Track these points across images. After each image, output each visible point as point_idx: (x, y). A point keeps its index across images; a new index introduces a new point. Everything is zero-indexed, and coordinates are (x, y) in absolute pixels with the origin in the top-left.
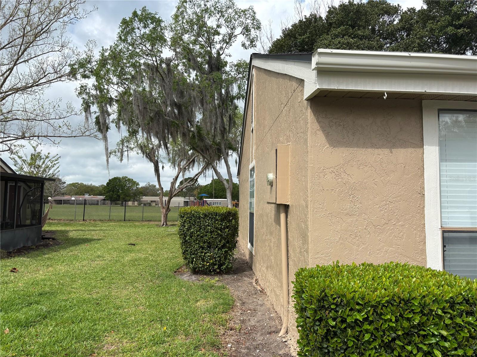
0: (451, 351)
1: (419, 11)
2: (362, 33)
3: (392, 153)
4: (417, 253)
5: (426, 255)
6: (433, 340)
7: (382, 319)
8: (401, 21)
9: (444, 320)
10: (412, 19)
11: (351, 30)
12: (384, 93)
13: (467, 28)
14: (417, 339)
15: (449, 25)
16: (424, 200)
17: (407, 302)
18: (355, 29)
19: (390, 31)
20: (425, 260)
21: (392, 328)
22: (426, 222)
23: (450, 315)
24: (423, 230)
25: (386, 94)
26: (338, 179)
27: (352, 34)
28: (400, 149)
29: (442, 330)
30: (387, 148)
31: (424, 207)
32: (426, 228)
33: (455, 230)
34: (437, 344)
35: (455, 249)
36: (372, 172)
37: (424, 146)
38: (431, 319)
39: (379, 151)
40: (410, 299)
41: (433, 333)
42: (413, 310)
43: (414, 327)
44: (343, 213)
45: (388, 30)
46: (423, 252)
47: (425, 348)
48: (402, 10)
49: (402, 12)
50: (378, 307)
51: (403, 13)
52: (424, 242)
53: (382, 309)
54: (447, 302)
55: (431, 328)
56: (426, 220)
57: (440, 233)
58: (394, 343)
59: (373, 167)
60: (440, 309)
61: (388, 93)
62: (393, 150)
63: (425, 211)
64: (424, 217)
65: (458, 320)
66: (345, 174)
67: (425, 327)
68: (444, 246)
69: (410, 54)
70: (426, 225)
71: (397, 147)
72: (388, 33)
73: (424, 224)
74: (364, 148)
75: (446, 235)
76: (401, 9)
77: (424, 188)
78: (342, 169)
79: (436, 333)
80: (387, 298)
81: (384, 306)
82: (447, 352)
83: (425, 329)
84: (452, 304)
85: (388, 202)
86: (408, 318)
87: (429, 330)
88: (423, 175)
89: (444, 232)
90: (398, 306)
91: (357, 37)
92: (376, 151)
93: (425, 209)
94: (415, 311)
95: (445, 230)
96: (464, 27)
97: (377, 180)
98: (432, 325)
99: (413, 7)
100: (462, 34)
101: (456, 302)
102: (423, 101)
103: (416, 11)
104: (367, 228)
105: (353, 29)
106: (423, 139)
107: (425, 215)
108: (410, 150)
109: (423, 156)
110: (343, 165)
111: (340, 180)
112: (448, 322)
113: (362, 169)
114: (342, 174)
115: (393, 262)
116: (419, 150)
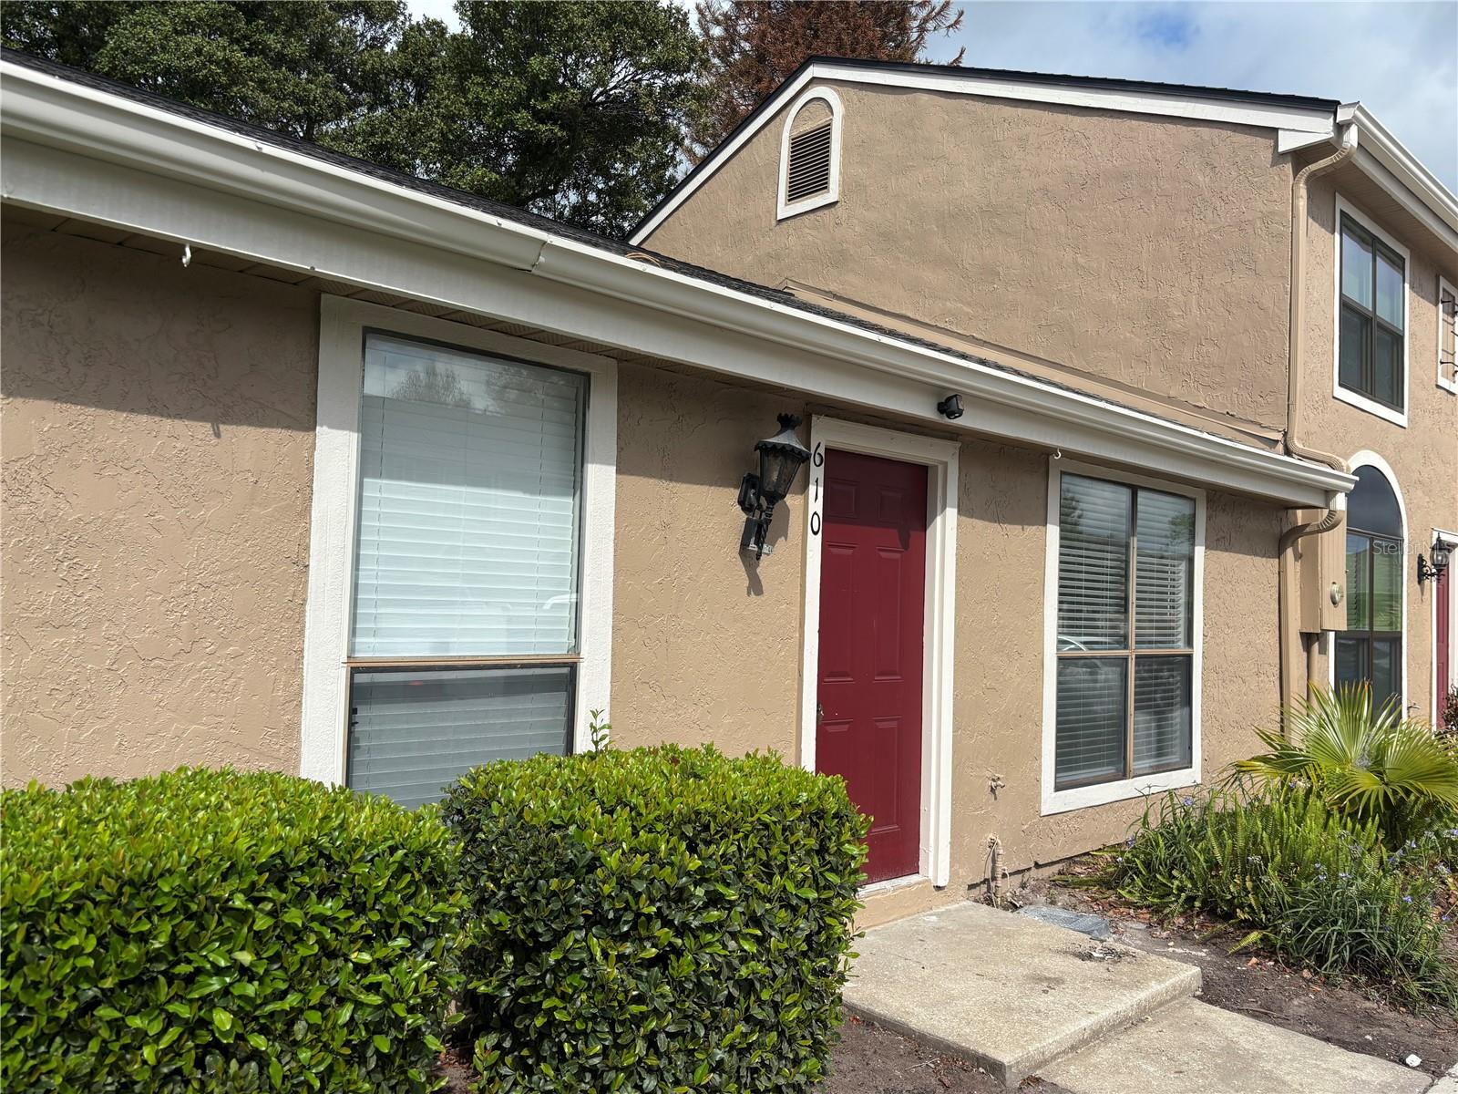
0: (265, 1003)
1: (454, 37)
2: (278, 45)
3: (218, 435)
4: (276, 735)
5: (299, 740)
6: (212, 984)
7: (56, 951)
8: (403, 46)
9: (254, 921)
10: (432, 54)
11: (242, 25)
12: (184, 247)
13: (562, 127)
14: (164, 991)
15: (521, 104)
16: (307, 582)
17: (143, 884)
18: (257, 25)
19: (368, 67)
20: (295, 752)
21: (87, 974)
22: (306, 646)
23: (271, 905)
24: (297, 670)
25: (188, 250)
26: (18, 505)
27: (246, 37)
28: (244, 428)
29: (241, 950)
30: (203, 419)
31: (305, 600)
32: (305, 663)
33: (386, 664)
34: (226, 992)
35: (382, 719)
36: (146, 489)
37: (318, 428)
38: (214, 925)
39: (180, 426)
40: (155, 874)
41: (213, 964)
42: (158, 908)
43: (157, 957)
44: (28, 618)
45: (365, 64)
46: (293, 730)
47: (184, 1011)
48: (410, 15)
49: (408, 23)
50: (43, 916)
51: (412, 28)
52: (295, 700)
53: (57, 921)
54: (261, 869)
55: (213, 951)
56: (306, 640)
57: (343, 674)
58: (93, 1015)
59: (151, 475)
60: (242, 891)
61: (196, 250)
62: (222, 427)
63: (307, 614)
64: (302, 632)
65: (292, 914)
66: (45, 490)
67: (192, 951)
68: (352, 711)
69: (260, 145)
70: (305, 654)
71: (239, 422)
72: (363, 71)
73: (302, 651)
74: (124, 411)
75: (360, 678)
76: (407, 12)
77: (307, 548)
78: (34, 474)
79: (223, 963)
80: (78, 886)
81: (63, 910)
82: (255, 1011)
83: (191, 956)
84: (279, 872)
85: (196, 586)
86: (142, 933)
87: (205, 956)
88: (306, 511)
89: (354, 671)
90: (115, 902)
91: (262, 52)
92: (168, 424)
93: (308, 607)
94: (164, 911)
95: (359, 665)
96: (555, 123)
97: (163, 517)
98: (216, 940)
99: (439, 20)
100: (549, 140)
101: (292, 866)
102: (323, 295)
103: (447, 36)
104: (115, 667)
105: (248, 23)
106: (315, 404)
107: (307, 625)
108: (277, 434)
109: (312, 456)
110: (43, 459)
111: (24, 508)
112: (262, 923)
113: (113, 477)
114: (35, 488)
115: (186, 769)
116: (300, 436)
